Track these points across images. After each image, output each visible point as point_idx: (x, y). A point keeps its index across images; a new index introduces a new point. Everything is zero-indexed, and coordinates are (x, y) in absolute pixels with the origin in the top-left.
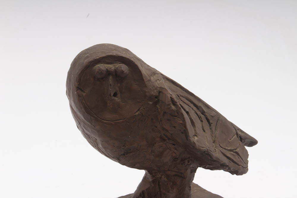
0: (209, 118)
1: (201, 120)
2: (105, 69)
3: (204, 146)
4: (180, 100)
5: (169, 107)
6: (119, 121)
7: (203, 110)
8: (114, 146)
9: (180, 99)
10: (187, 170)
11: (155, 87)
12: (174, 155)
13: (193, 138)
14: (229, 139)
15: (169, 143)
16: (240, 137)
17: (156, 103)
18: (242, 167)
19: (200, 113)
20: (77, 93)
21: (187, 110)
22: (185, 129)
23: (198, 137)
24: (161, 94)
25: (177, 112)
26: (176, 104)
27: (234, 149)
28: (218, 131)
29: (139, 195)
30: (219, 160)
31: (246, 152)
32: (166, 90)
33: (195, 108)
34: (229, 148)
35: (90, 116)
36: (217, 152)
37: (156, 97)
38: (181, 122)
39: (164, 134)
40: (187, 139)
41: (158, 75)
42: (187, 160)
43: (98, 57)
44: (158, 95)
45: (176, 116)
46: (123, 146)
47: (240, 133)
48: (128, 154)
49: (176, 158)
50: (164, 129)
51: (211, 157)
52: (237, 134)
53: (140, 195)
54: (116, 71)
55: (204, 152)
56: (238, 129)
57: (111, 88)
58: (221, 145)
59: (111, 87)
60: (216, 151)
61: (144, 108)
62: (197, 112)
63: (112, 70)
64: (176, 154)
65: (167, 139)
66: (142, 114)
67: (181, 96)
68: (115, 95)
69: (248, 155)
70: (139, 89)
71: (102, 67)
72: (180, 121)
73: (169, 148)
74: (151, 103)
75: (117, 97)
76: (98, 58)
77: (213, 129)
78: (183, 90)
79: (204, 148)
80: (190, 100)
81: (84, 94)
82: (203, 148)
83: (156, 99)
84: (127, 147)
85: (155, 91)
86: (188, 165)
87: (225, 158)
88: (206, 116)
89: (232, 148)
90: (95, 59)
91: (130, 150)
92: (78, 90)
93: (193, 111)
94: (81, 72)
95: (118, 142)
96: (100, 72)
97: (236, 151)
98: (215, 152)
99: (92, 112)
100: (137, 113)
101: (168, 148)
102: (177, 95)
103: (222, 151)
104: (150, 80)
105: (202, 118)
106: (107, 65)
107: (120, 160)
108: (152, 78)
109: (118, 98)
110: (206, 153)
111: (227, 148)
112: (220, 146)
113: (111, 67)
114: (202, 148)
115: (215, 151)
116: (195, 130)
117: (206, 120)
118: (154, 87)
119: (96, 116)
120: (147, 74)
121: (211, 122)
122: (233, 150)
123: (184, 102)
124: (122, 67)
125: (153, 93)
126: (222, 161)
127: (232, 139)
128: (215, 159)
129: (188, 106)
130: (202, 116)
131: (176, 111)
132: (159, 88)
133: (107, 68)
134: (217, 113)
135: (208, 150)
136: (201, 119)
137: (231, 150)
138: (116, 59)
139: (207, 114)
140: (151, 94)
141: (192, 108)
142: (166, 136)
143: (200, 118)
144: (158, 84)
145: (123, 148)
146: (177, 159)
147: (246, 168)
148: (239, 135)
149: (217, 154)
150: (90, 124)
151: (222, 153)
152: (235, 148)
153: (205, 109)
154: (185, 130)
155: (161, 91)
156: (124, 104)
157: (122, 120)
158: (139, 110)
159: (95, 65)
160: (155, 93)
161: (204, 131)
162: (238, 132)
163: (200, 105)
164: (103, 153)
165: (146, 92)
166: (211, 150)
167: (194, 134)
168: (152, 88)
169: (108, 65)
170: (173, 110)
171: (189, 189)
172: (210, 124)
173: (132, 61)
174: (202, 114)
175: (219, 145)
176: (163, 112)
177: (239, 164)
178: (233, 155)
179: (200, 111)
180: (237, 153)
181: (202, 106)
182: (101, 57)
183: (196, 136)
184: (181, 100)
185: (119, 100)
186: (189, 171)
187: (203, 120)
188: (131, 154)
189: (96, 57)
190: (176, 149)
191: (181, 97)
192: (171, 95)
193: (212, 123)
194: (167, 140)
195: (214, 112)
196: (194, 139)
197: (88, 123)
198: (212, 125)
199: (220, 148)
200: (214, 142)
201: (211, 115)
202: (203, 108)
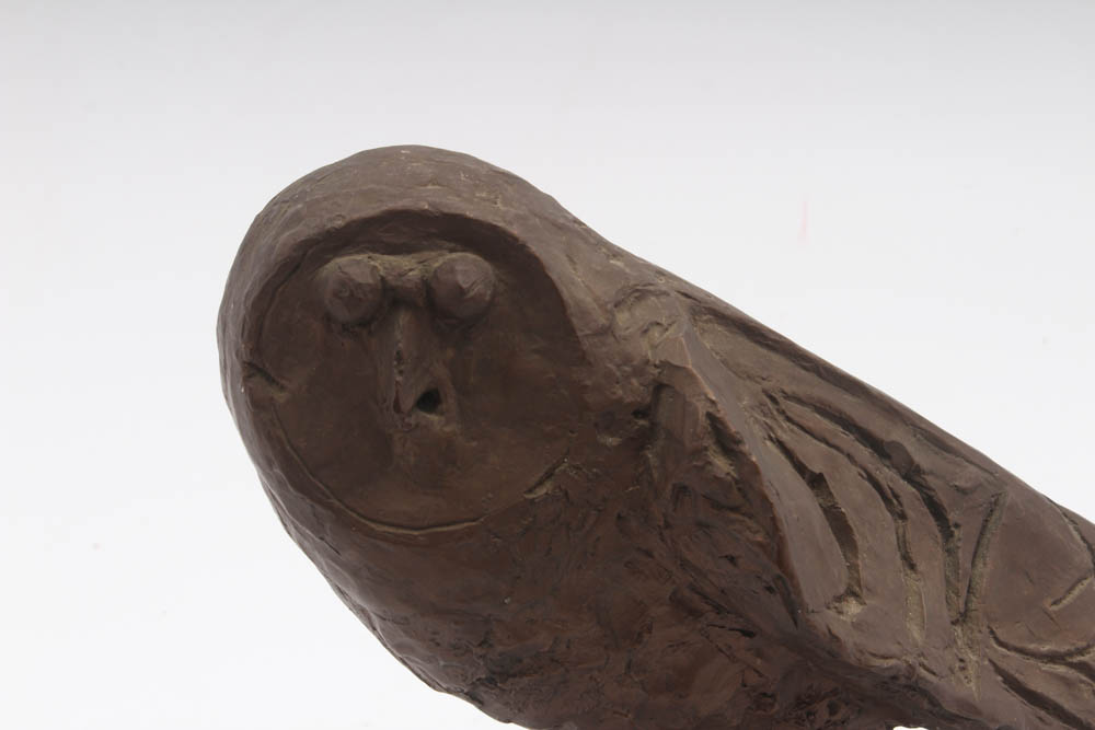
0: (943, 497)
1: (899, 509)
2: (371, 281)
3: (895, 649)
4: (781, 419)
5: (700, 463)
6: (452, 528)
7: (911, 462)
8: (438, 644)
9: (783, 412)
11: (635, 363)
12: (753, 679)
13: (832, 613)
14: (1050, 600)
15: (721, 627)
17: (640, 442)
19: (897, 477)
20: (250, 392)
21: (816, 467)
22: (779, 572)
23: (864, 602)
24: (664, 395)
25: (739, 489)
26: (735, 447)
27: (1073, 648)
28: (989, 560)
30: (979, 713)
32: (691, 376)
33: (864, 453)
34: (1046, 648)
35: (308, 501)
36: (971, 671)
37: (641, 412)
38: (759, 538)
39: (694, 589)
40: (796, 623)
41: (663, 299)
42: (825, 703)
43: (344, 217)
44: (648, 399)
45: (735, 509)
46: (480, 645)
48: (511, 680)
49: (765, 694)
50: (684, 564)
51: (932, 701)
54: (427, 287)
55: (894, 678)
57: (401, 372)
58: (999, 633)
59: (402, 367)
60: (963, 669)
61: (577, 468)
62: (876, 474)
63: (409, 285)
64: (761, 675)
65: (708, 608)
66: (566, 494)
67: (787, 397)
68: (429, 401)
70: (553, 376)
71: (360, 267)
72: (757, 532)
73: (724, 649)
74: (612, 441)
75: (442, 414)
76: (339, 223)
77: (960, 554)
78: (804, 368)
79: (892, 662)
80: (840, 412)
81: (281, 397)
82: (885, 657)
83: (642, 422)
84: (500, 648)
85: (635, 381)
86: (835, 723)
87: (1015, 700)
88: (930, 489)
89: (1064, 648)
90: (328, 231)
91: (520, 661)
92: (250, 376)
93: (855, 470)
94: (263, 292)
95: (453, 625)
96: (349, 292)
97: (1087, 657)
98: (961, 675)
99: (320, 485)
100: (541, 491)
101: (721, 651)
102: (765, 392)
103: (1003, 665)
104: (607, 331)
105: (904, 500)
106: (386, 257)
108: (622, 318)
109: (443, 419)
110: (903, 681)
111: (1032, 647)
112: (996, 639)
113: (408, 268)
114: (878, 662)
115: (958, 664)
116: (853, 568)
117: (924, 507)
118: (627, 360)
119: (340, 501)
120: (596, 299)
121: (953, 517)
122: (1070, 654)
123: (802, 428)
124: (459, 267)
125: (620, 392)
126: (994, 719)
127: (1065, 602)
129: (823, 445)
130: (906, 489)
131: (737, 482)
132: (655, 366)
133: (382, 273)
136: (900, 504)
137: (1053, 658)
138: (433, 230)
139: (931, 481)
140: (614, 397)
141: (849, 456)
142: (704, 597)
143: (889, 498)
144: (654, 347)
145: (480, 651)
146: (770, 700)
149: (969, 680)
150: (316, 539)
151: (999, 671)
152: (1082, 644)
153: (922, 457)
154: (780, 577)
155: (664, 384)
156: (474, 444)
157: (466, 525)
158: (549, 475)
159: (328, 261)
160: (633, 391)
161: (912, 567)
163: (895, 434)
165: (586, 387)
166: (933, 668)
167: (842, 590)
168: (618, 366)
169: (391, 258)
170: (716, 478)
172: (946, 529)
173: (516, 239)
174: (906, 477)
175: (992, 632)
176: (670, 487)
178: (1063, 679)
179: (896, 467)
180: (1086, 669)
181: (905, 444)
182: (354, 222)
183: (855, 595)
184: (789, 419)
185: (447, 429)
187: (910, 513)
188: (526, 679)
189: (330, 220)
190: (759, 654)
191: (786, 405)
192: (713, 402)
193: (957, 526)
194: (712, 616)
195: (972, 468)
196: (840, 613)
197: (308, 531)
198: (956, 532)
199: (996, 646)
200: (963, 618)
201: (957, 483)
202: (910, 449)
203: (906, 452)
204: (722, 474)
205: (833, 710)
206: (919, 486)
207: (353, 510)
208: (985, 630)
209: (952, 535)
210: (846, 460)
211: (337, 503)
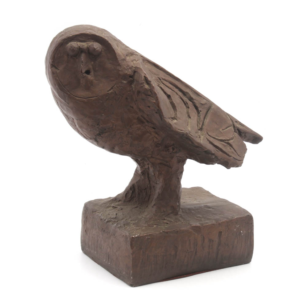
0: (197, 105)
1: (188, 106)
2: (77, 46)
3: (183, 129)
4: (162, 83)
5: (142, 86)
6: (92, 98)
7: (191, 97)
8: (89, 125)
9: (162, 82)
10: (172, 158)
11: (130, 66)
12: (155, 140)
13: (170, 120)
14: (222, 129)
15: (148, 126)
16: (238, 129)
17: (131, 83)
18: (234, 158)
20: (52, 70)
21: (169, 94)
23: (178, 120)
24: (136, 74)
25: (150, 92)
26: (149, 83)
27: (226, 139)
28: (208, 119)
29: (129, 188)
30: (202, 146)
31: (245, 145)
32: (141, 69)
33: (180, 93)
34: (220, 138)
35: (63, 92)
37: (131, 76)
39: (142, 116)
40: (162, 120)
41: (137, 56)
42: (171, 147)
43: (72, 34)
44: (132, 74)
45: (149, 95)
47: (237, 125)
48: (104, 134)
49: (158, 144)
50: (140, 110)
51: (192, 143)
52: (234, 126)
53: (131, 189)
54: (88, 48)
55: (183, 135)
56: (236, 122)
57: (82, 65)
59: (83, 64)
60: (200, 138)
61: (117, 87)
62: (183, 98)
63: (84, 48)
64: (157, 139)
65: (145, 121)
66: (115, 92)
67: (163, 79)
68: (88, 72)
69: (247, 149)
70: (113, 68)
71: (75, 44)
72: (154, 100)
74: (125, 82)
75: (90, 75)
76: (71, 35)
77: (201, 117)
78: (167, 74)
79: (183, 131)
80: (175, 84)
81: (58, 71)
82: (181, 130)
83: (131, 79)
84: (101, 126)
85: (130, 70)
86: (174, 153)
88: (195, 103)
89: (224, 139)
90: (69, 37)
91: (105, 129)
92: (52, 67)
93: (178, 96)
94: (55, 50)
95: (92, 120)
96: (73, 49)
97: (229, 142)
99: (65, 89)
100: (110, 92)
101: (148, 132)
102: (158, 77)
104: (124, 60)
106: (80, 43)
107: (97, 142)
108: (128, 58)
109: (91, 76)
110: (185, 136)
111: (217, 138)
112: (208, 134)
113: (84, 45)
114: (179, 131)
115: (198, 137)
116: (176, 114)
117: (193, 107)
118: (128, 66)
119: (70, 92)
120: (122, 53)
121: (200, 109)
122: (225, 140)
123: (166, 85)
124: (94, 44)
125: (127, 72)
126: (206, 148)
127: (225, 130)
128: (196, 144)
129: (171, 90)
130: (190, 103)
131: (150, 90)
132: (134, 67)
133: (79, 45)
134: (209, 102)
135: (187, 133)
136: (188, 105)
137: (221, 140)
138: (89, 38)
139: (195, 101)
140: (125, 73)
141: (176, 93)
142: (145, 119)
143: (186, 104)
144: (134, 64)
145: (97, 126)
147: (240, 161)
148: (237, 127)
149: (202, 140)
150: (64, 101)
151: (208, 140)
152: (228, 139)
153: (193, 96)
154: (158, 110)
155: (136, 71)
156: (97, 82)
157: (95, 98)
158: (112, 88)
159: (69, 43)
160: (129, 72)
161: (190, 118)
162: (235, 124)
163: (187, 90)
164: (82, 134)
165: (120, 70)
167: (173, 117)
168: (127, 67)
169: (81, 43)
172: (198, 112)
173: (106, 40)
174: (190, 100)
175: (207, 133)
176: (136, 91)
177: (230, 154)
178: (223, 144)
179: (187, 97)
180: (228, 144)
181: (189, 92)
182: (74, 35)
183: (176, 119)
184: (163, 83)
185: (92, 78)
186: (175, 160)
188: (107, 134)
189: (69, 35)
190: (156, 133)
192: (145, 74)
193: (201, 111)
194: (146, 123)
195: (205, 100)
196: (172, 121)
198: (200, 113)
199: (208, 136)
200: (201, 129)
201: (201, 102)
203: (190, 95)
204: (147, 88)
205: (173, 149)
206: (193, 102)
207: (72, 95)
208: (206, 132)
209: (199, 113)
210: (176, 94)
211: (69, 93)
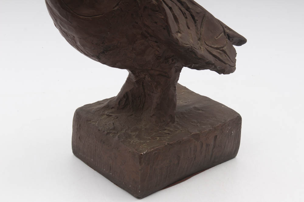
0: (194, 14)
1: (185, 16)
3: (188, 43)
6: (97, 16)
7: (188, 6)
8: (93, 44)
10: (171, 69)
12: (157, 53)
13: (176, 35)
14: (216, 37)
15: (151, 40)
16: (227, 35)
18: (229, 65)
19: (185, 9)
21: (170, 6)
22: (166, 24)
23: (181, 34)
25: (158, 7)
27: (221, 47)
28: (204, 28)
29: (122, 96)
30: (205, 58)
31: (234, 50)
33: (178, 4)
34: (216, 46)
35: (65, 11)
36: (202, 50)
38: (163, 17)
39: (146, 31)
40: (170, 36)
42: (171, 59)
45: (157, 11)
46: (102, 43)
47: (227, 31)
48: (108, 52)
49: (159, 57)
50: (145, 25)
51: (196, 55)
52: (224, 32)
53: (124, 96)
55: (188, 49)
56: (225, 27)
58: (206, 43)
60: (201, 49)
61: (123, 3)
62: (181, 8)
64: (159, 52)
65: (149, 36)
66: (121, 9)
69: (237, 54)
72: (162, 16)
73: (151, 45)
77: (198, 26)
82: (187, 44)
84: (106, 44)
86: (173, 64)
87: (211, 56)
89: (219, 47)
91: (110, 47)
93: (177, 7)
95: (97, 39)
97: (223, 49)
98: (200, 50)
99: (68, 7)
100: (116, 8)
101: (151, 46)
103: (208, 49)
105: (186, 14)
107: (100, 59)
110: (190, 50)
111: (213, 46)
112: (206, 44)
114: (185, 45)
115: (200, 48)
116: (179, 27)
117: (191, 16)
121: (196, 18)
122: (220, 48)
126: (208, 60)
127: (219, 37)
128: (199, 57)
130: (187, 12)
131: (157, 5)
134: (203, 10)
135: (192, 46)
136: (186, 15)
137: (217, 48)
139: (191, 10)
141: (176, 4)
142: (148, 33)
143: (184, 14)
145: (102, 45)
146: (160, 58)
147: (234, 66)
148: (227, 32)
149: (202, 51)
150: (66, 21)
151: (208, 50)
152: (222, 46)
153: (190, 5)
154: (167, 26)
157: (100, 16)
158: (117, 5)
161: (189, 28)
162: (226, 29)
164: (82, 51)
166: (196, 48)
167: (177, 31)
170: (154, 4)
171: (174, 89)
174: (187, 10)
175: (205, 43)
176: (143, 7)
177: (226, 62)
178: (219, 53)
179: (184, 7)
180: (223, 51)
183: (179, 32)
186: (173, 70)
187: (188, 17)
188: (111, 51)
190: (159, 47)
193: (197, 20)
195: (199, 8)
196: (177, 35)
197: (64, 19)
198: (197, 22)
199: (206, 45)
200: (199, 39)
201: (197, 11)
202: (187, 3)
204: (154, 3)
205: (173, 60)
206: (190, 12)
207: (75, 13)
208: (203, 42)
209: (196, 22)
210: (175, 5)
211: (72, 12)
